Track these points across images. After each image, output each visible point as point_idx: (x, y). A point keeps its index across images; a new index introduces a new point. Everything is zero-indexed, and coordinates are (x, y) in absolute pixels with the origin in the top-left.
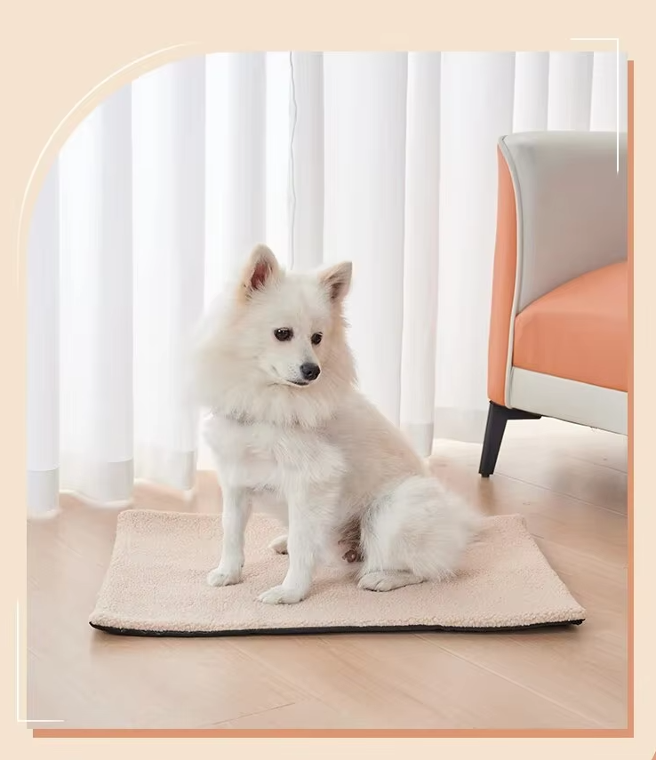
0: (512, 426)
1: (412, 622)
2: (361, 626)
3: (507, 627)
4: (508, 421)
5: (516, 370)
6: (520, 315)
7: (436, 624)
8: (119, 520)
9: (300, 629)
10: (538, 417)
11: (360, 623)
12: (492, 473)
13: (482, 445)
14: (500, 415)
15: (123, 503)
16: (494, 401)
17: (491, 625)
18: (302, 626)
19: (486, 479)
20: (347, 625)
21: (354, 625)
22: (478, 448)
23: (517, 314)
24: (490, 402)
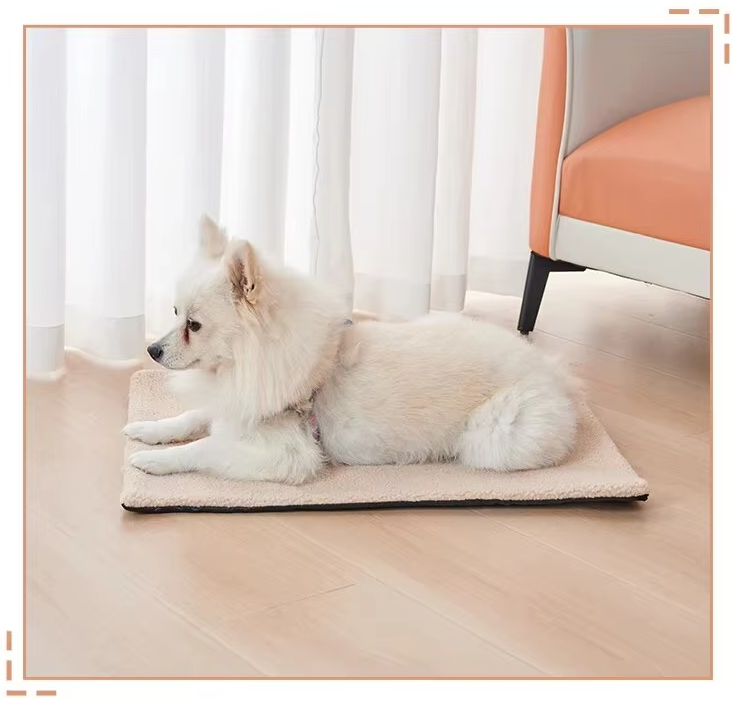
0: (555, 279)
1: (469, 497)
2: (414, 500)
3: (570, 499)
4: (551, 274)
5: (563, 219)
6: (568, 159)
7: (494, 498)
8: (132, 382)
9: (349, 504)
10: (582, 269)
11: (412, 499)
12: (532, 330)
13: (521, 299)
14: (542, 267)
15: (134, 362)
16: (536, 251)
17: (553, 497)
18: (350, 501)
19: (525, 336)
20: (399, 500)
21: (405, 500)
22: (515, 303)
23: (564, 158)
24: (532, 252)
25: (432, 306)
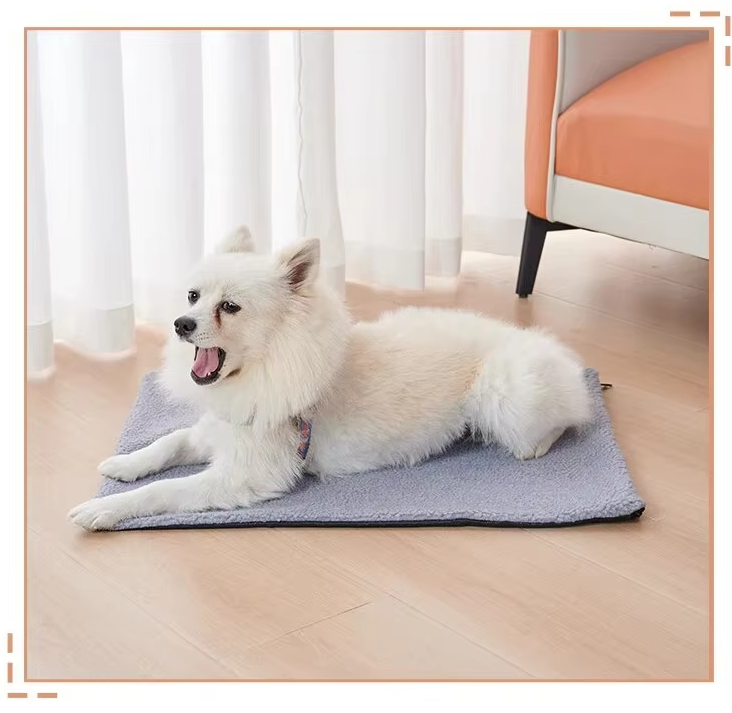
0: (551, 237)
4: (548, 233)
5: (560, 179)
6: (563, 117)
12: (531, 292)
13: (519, 258)
14: (538, 229)
16: (532, 212)
19: (524, 299)
22: (513, 263)
23: (559, 115)
24: (528, 213)
25: (426, 271)
